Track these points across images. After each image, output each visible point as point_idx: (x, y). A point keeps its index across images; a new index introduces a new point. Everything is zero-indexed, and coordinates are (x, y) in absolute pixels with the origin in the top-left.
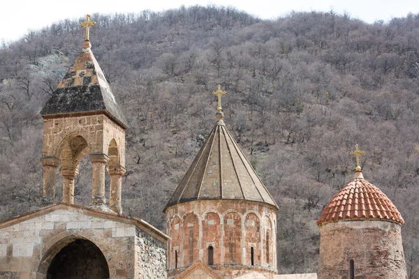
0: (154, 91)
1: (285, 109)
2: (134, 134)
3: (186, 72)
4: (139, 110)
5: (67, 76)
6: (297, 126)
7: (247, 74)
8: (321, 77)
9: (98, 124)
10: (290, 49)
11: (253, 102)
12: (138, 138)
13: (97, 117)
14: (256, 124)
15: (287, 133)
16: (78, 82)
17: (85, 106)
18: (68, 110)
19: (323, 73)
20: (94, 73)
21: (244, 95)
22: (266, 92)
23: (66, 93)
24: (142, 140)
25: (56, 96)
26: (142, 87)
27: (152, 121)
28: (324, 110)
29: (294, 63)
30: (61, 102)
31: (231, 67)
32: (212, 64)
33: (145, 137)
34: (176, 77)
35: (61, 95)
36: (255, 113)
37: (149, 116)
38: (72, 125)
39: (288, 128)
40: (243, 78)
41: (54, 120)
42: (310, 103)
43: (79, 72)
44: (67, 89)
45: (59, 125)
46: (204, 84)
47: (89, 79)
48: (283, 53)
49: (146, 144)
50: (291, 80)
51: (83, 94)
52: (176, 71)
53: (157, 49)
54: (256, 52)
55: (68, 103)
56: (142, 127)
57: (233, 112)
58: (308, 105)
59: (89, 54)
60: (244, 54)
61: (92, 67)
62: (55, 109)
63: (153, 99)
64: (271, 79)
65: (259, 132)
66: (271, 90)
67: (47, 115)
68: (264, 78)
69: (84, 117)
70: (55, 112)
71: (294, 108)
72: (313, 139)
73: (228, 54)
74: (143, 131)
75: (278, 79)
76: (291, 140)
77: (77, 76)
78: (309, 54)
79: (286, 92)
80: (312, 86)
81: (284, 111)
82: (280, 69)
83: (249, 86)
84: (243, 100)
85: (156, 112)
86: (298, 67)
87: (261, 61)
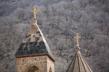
0: (14, 29)
1: (85, 38)
2: (4, 52)
3: (30, 18)
4: (6, 39)
5: (27, 37)
6: (91, 47)
7: (63, 19)
8: (103, 20)
9: (44, 60)
10: (86, 5)
11: (67, 34)
12: (6, 55)
13: (44, 57)
14: (69, 46)
15: (86, 51)
16: (33, 40)
17: (37, 51)
18: (29, 53)
19: (104, 17)
20: (40, 35)
21: (62, 30)
22: (74, 29)
23: (27, 45)
24: (8, 56)
25: (22, 47)
26: (7, 27)
27: (13, 45)
28: (106, 38)
29: (88, 13)
30: (25, 49)
31: (55, 15)
32: (44, 14)
33: (10, 54)
34: (25, 21)
35: (25, 46)
36: (68, 40)
37: (12, 42)
38: (31, 61)
39: (86, 48)
40: (61, 21)
41: (22, 58)
42: (98, 34)
43: (32, 35)
44: (27, 43)
45: (24, 61)
46: (41, 25)
47: (38, 39)
48: (82, 7)
49: (10, 58)
50: (87, 22)
51: (36, 46)
52: (25, 18)
53: (12, 5)
54: (67, 7)
55: (29, 50)
56: (8, 49)
57: (56, 40)
58: (97, 35)
59: (36, 26)
60: (61, 8)
61: (39, 32)
62: (22, 53)
63: (13, 33)
64: (76, 21)
65: (71, 50)
66: (76, 28)
67: (18, 56)
68: (73, 21)
69: (37, 57)
70: (22, 55)
71: (89, 37)
72: (100, 54)
73: (53, 8)
74: (8, 51)
75: (80, 21)
76: (88, 54)
77: (32, 37)
78: (96, 8)
79: (85, 28)
80: (98, 25)
81: (84, 39)
82: (81, 16)
83: (65, 26)
84: (61, 33)
85: (16, 40)
86: (90, 14)
87: (70, 12)
